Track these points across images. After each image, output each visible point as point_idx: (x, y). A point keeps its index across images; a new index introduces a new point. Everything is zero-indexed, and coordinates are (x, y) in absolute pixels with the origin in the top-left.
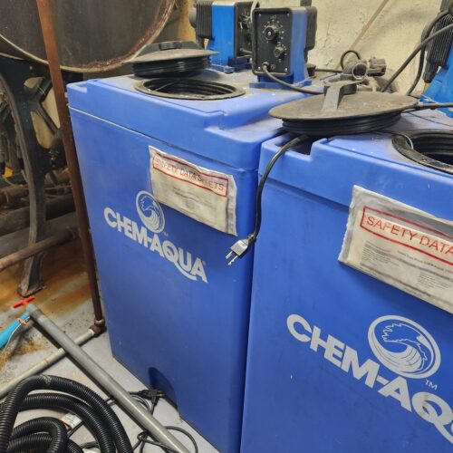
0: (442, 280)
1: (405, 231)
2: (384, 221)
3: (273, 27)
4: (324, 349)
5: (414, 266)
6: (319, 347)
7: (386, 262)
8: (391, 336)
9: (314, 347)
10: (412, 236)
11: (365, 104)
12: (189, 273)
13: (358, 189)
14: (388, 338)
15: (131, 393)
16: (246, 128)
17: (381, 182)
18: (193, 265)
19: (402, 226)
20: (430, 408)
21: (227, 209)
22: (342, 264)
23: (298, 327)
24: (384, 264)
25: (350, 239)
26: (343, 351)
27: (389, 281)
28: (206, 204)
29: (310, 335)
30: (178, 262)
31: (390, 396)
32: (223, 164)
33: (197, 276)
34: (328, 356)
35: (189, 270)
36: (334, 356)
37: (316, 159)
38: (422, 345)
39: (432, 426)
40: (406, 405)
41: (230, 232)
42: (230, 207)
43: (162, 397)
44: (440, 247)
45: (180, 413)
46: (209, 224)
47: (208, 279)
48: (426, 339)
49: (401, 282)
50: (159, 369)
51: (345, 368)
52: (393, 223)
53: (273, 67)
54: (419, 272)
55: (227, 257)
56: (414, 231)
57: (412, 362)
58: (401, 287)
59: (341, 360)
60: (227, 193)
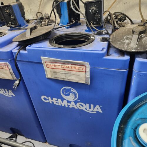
0: (70, 75)
1: (57, 65)
2: (51, 64)
3: (7, 11)
4: (53, 102)
5: (62, 73)
6: (52, 102)
7: (57, 74)
8: (66, 92)
9: (51, 103)
10: (59, 66)
11: (38, 32)
12: (8, 95)
13: (42, 57)
14: (66, 93)
15: (7, 139)
16: (8, 46)
17: (47, 54)
18: (8, 92)
19: (56, 64)
20: (81, 106)
21: (10, 73)
22: (47, 78)
23: (45, 99)
24: (56, 75)
25: (46, 71)
26: (58, 101)
27: (59, 79)
28: (3, 73)
29: (48, 100)
30: (4, 93)
31: (72, 107)
32: (3, 59)
33: (11, 95)
34: (55, 103)
35: (8, 94)
36: (56, 103)
37: (28, 52)
38: (73, 92)
39: (83, 110)
40: (76, 108)
41: (14, 79)
42: (11, 72)
43: (18, 135)
44: (66, 67)
45: (25, 137)
46: (7, 79)
47: (15, 95)
48: (73, 90)
49: (62, 78)
50: (13, 127)
51: (60, 105)
52: (54, 64)
53: (13, 23)
54: (64, 75)
55: (13, 87)
56: (59, 65)
57: (73, 97)
58: (62, 79)
59: (58, 103)
60: (8, 68)
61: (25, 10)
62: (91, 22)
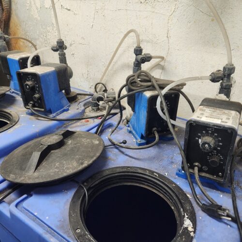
3: (29, 83)
53: (37, 105)
61: (71, 80)
62: (197, 164)
